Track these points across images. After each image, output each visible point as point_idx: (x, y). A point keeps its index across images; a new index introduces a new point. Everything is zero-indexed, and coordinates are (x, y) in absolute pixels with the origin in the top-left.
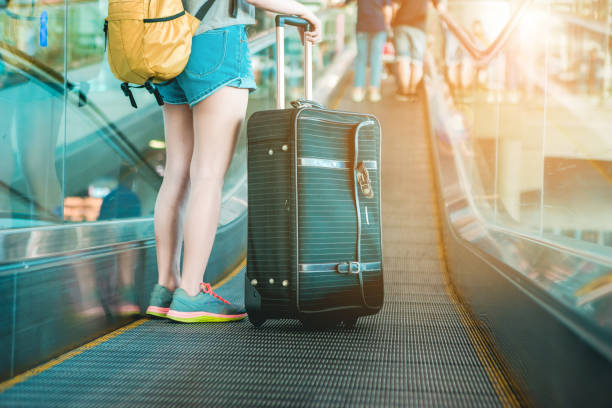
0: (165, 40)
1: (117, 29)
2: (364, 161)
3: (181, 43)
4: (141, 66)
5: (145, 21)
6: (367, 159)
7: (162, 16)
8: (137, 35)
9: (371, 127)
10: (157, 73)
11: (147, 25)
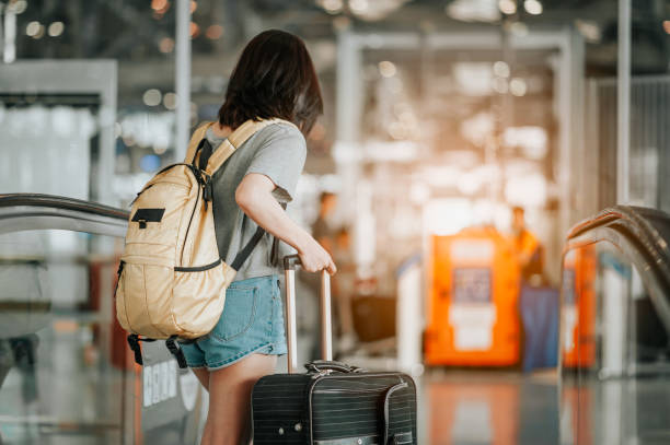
0: (198, 293)
1: (140, 274)
2: (397, 435)
3: (215, 297)
4: (167, 322)
5: (177, 269)
6: (399, 431)
7: (197, 264)
8: (165, 285)
9: (404, 391)
10: (185, 331)
11: (179, 274)
